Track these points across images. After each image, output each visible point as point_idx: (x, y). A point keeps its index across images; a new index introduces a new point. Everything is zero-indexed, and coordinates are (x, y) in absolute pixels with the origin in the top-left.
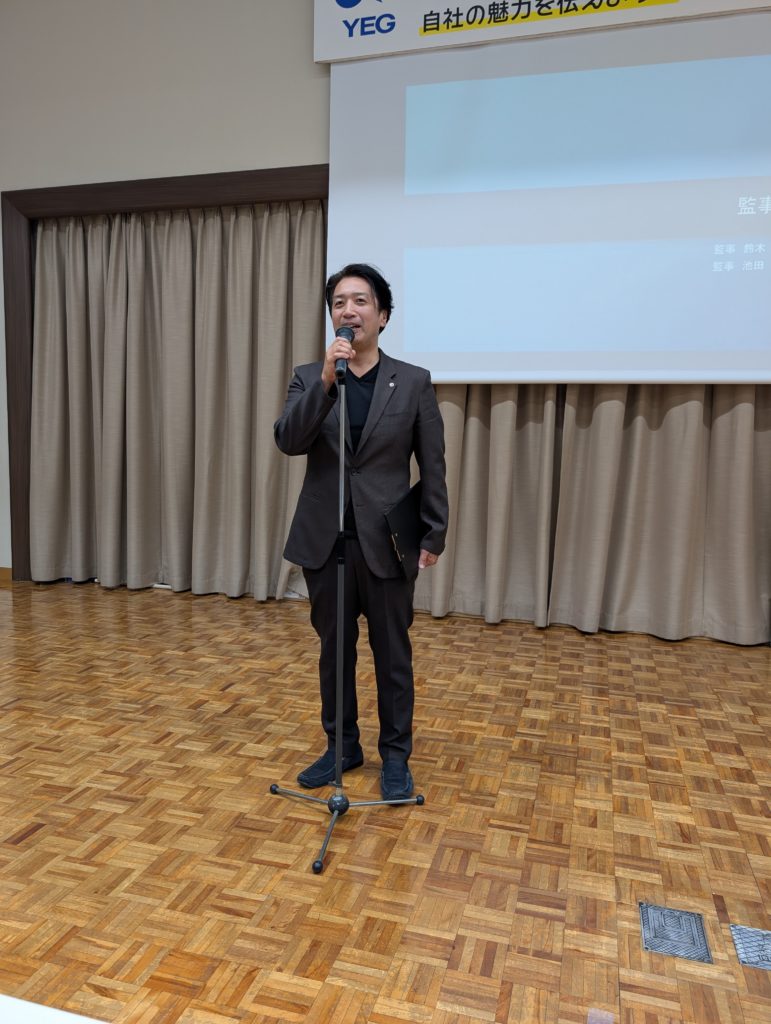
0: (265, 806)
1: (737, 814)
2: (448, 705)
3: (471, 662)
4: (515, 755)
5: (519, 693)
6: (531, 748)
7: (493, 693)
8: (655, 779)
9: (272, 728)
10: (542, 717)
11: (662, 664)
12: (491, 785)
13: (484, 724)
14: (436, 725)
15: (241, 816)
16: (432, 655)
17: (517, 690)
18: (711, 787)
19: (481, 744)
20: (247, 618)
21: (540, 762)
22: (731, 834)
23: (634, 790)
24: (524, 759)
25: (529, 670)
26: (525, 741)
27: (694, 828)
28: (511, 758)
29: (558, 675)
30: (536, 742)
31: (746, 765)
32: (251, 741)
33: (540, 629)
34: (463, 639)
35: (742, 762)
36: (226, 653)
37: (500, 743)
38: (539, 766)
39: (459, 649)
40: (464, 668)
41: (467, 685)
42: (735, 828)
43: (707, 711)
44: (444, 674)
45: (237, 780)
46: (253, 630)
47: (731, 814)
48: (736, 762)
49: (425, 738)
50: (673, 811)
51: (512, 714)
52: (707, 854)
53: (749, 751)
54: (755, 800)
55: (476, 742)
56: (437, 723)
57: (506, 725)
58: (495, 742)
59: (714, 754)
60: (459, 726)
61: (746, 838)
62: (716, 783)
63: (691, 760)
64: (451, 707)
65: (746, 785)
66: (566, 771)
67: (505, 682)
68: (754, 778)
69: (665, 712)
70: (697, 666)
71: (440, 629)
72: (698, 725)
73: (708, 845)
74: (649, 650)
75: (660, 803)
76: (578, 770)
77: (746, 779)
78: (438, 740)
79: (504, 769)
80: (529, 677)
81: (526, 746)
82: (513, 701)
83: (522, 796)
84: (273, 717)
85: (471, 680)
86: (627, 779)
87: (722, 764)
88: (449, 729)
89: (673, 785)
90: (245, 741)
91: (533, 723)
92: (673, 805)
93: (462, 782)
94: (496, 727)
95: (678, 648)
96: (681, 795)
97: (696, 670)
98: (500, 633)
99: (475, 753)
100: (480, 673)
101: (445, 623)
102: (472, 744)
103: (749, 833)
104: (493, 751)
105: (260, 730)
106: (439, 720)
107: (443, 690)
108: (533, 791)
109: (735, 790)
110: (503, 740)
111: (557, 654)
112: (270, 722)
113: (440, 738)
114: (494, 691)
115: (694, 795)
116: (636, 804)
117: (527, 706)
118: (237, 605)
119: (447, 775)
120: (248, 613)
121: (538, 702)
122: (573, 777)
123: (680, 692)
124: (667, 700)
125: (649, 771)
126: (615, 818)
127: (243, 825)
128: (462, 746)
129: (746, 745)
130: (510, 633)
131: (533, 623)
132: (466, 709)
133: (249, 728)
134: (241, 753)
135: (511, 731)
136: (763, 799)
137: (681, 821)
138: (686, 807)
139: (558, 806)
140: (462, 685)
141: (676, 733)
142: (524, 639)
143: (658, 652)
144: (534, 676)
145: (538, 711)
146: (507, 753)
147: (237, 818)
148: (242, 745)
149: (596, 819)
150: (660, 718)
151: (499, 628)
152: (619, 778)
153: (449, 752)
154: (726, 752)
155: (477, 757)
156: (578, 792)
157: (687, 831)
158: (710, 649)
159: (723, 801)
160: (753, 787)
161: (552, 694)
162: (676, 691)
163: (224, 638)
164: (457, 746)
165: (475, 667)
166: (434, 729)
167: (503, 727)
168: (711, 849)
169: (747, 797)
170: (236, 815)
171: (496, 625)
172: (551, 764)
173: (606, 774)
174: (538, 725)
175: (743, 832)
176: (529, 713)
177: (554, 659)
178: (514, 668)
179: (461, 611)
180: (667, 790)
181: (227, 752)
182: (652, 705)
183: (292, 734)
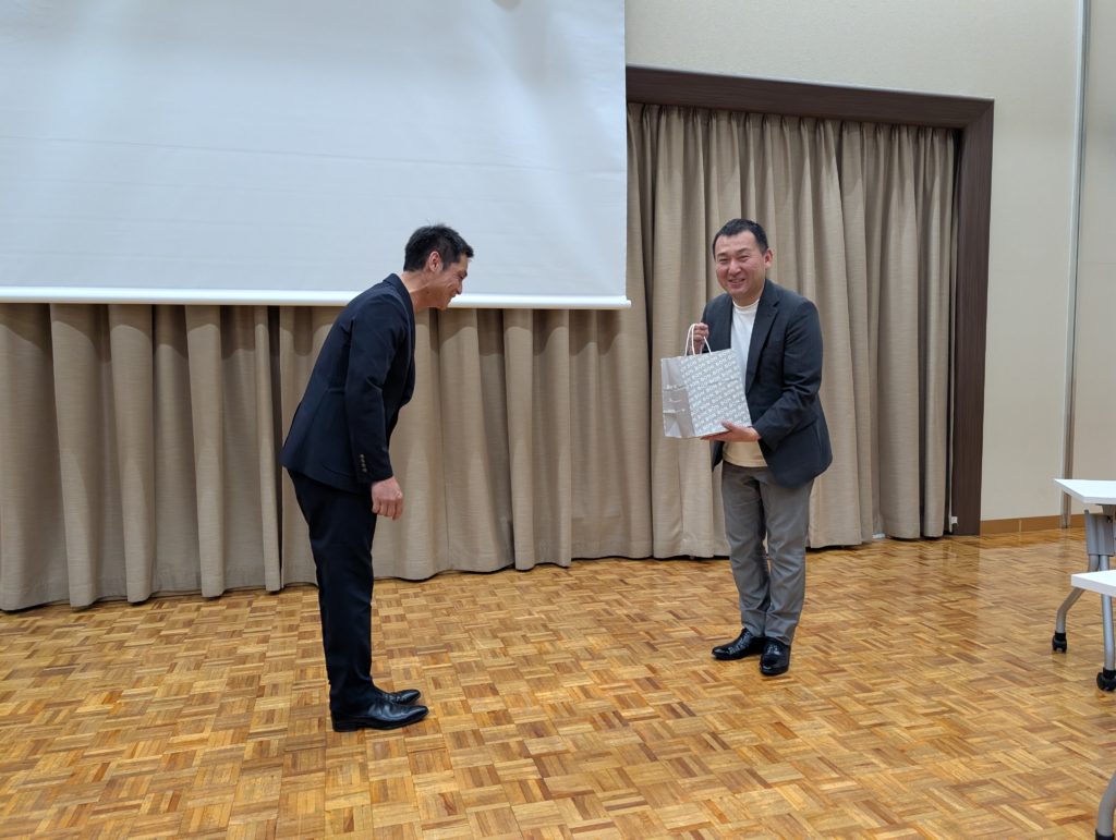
1: (498, 765)
2: (155, 718)
3: (185, 654)
4: (250, 765)
5: (250, 680)
6: (268, 749)
7: (217, 688)
8: (414, 748)
10: (281, 705)
11: (411, 610)
12: (218, 816)
13: (204, 735)
14: (137, 754)
16: (130, 655)
17: (249, 677)
18: (471, 740)
19: (204, 763)
21: (281, 765)
22: (495, 788)
23: (392, 769)
24: (259, 767)
25: (262, 648)
26: (262, 742)
27: (459, 794)
28: (243, 771)
29: (298, 646)
30: (275, 741)
31: (502, 704)
33: (274, 593)
34: (173, 625)
35: (498, 702)
37: (228, 754)
38: (280, 772)
39: (168, 640)
40: (176, 664)
41: (181, 686)
42: (497, 780)
43: (460, 654)
44: (148, 678)
47: (492, 765)
48: (491, 703)
49: (122, 777)
50: (434, 782)
51: (243, 711)
52: (473, 822)
53: (503, 688)
54: (513, 742)
55: (196, 762)
56: (139, 749)
57: (235, 728)
58: (222, 755)
59: (470, 702)
60: (170, 746)
61: (508, 788)
62: (475, 733)
63: (449, 714)
64: (159, 722)
65: (504, 727)
66: (314, 768)
67: (232, 671)
68: (510, 717)
69: (418, 665)
70: (448, 603)
71: (142, 618)
72: (453, 671)
73: (474, 809)
74: (397, 595)
75: (420, 776)
76: (328, 762)
77: (504, 721)
78: (140, 773)
79: (234, 789)
80: (263, 657)
81: (262, 749)
82: (243, 693)
83: (259, 819)
85: (186, 677)
86: (384, 758)
87: (479, 710)
88: (156, 754)
89: (434, 749)
91: (270, 716)
92: (435, 774)
93: (178, 824)
94: (222, 733)
95: (427, 587)
96: (442, 759)
97: (446, 609)
98: (225, 607)
99: (195, 777)
100: (198, 666)
101: (147, 608)
102: (189, 766)
103: (511, 782)
104: (219, 767)
106: (142, 744)
107: (146, 702)
108: (275, 807)
109: (494, 737)
110: (232, 750)
111: (295, 621)
113: (145, 769)
114: (217, 686)
115: (455, 755)
116: (396, 787)
117: (262, 696)
119: (157, 821)
121: (275, 686)
122: (322, 774)
123: (433, 638)
124: (420, 650)
125: (407, 740)
126: (375, 811)
128: (175, 774)
129: (500, 683)
130: (237, 605)
131: (263, 588)
132: (179, 721)
135: (243, 735)
136: (520, 739)
137: (444, 791)
138: (448, 772)
139: (307, 817)
140: (174, 690)
141: (432, 686)
142: (254, 610)
143: (407, 596)
144: (268, 654)
145: (275, 699)
146: (238, 765)
149: (352, 819)
150: (414, 673)
151: (221, 601)
152: (375, 759)
153: (158, 786)
154: (482, 695)
155: (198, 782)
156: (330, 792)
157: (451, 800)
158: (457, 583)
159: (483, 752)
160: (511, 727)
161: (291, 673)
162: (427, 637)
164: (168, 775)
165: (192, 659)
166: (135, 760)
167: (231, 732)
168: (477, 813)
169: (506, 741)
171: (216, 598)
172: (294, 765)
173: (360, 758)
174: (276, 717)
175: (506, 782)
176: (263, 705)
177: (291, 628)
178: (243, 650)
179: (171, 589)
180: (428, 759)
182: (404, 659)
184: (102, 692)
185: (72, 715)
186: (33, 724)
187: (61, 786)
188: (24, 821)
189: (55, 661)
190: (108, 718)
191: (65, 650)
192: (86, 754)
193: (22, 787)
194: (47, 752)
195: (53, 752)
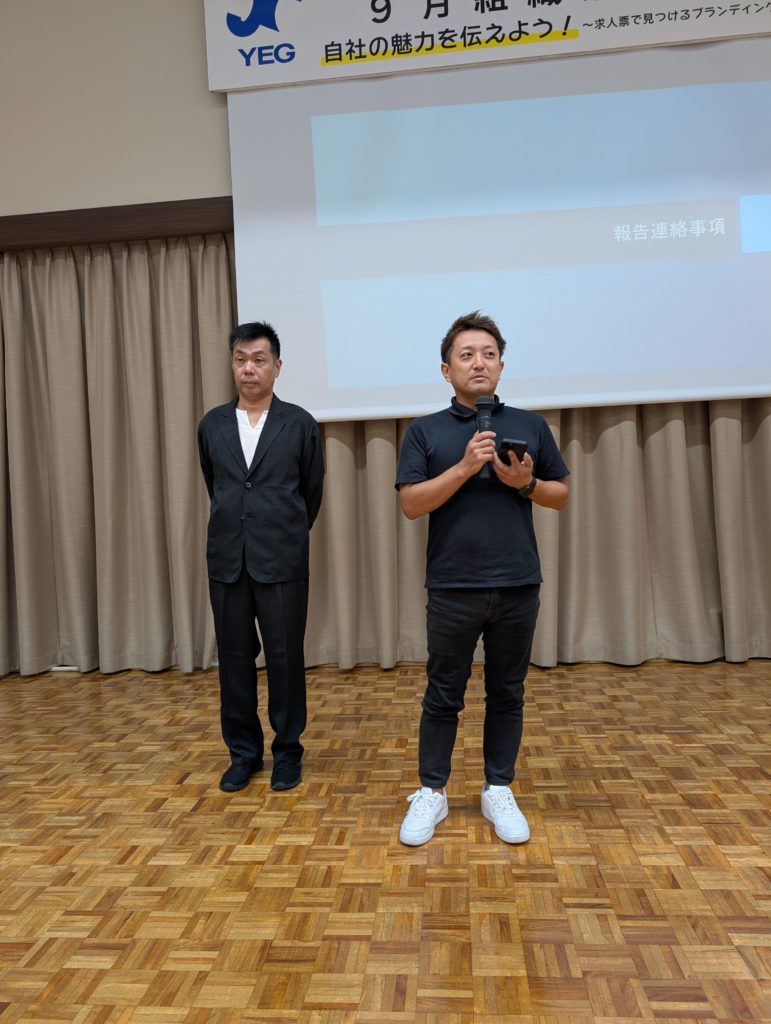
0: (291, 926)
6: (558, 801)
9: (256, 821)
15: (267, 945)
20: (173, 694)
21: (578, 817)
30: (560, 794)
32: (239, 843)
36: (167, 737)
45: (242, 897)
46: (188, 707)
66: (611, 824)
75: (730, 847)
76: (622, 821)
84: (253, 808)
88: (460, 793)
90: (234, 843)
91: (549, 774)
105: (245, 825)
108: (590, 854)
110: (524, 798)
112: (253, 814)
113: (456, 805)
116: (705, 853)
118: (160, 681)
119: (486, 850)
120: (175, 688)
122: (622, 831)
126: (693, 873)
127: (276, 956)
133: (230, 826)
134: (232, 859)
135: (528, 787)
139: (625, 868)
147: (263, 948)
148: (230, 849)
149: (673, 877)
156: (637, 848)
163: (158, 720)
170: (259, 945)
176: (537, 762)
181: (215, 861)
183: (284, 826)
184: (391, 738)
185: (375, 754)
186: (348, 758)
187: (392, 809)
188: (378, 834)
189: (344, 710)
190: (406, 760)
191: (347, 703)
192: (401, 786)
193: (363, 807)
194: (370, 782)
195: (374, 781)
